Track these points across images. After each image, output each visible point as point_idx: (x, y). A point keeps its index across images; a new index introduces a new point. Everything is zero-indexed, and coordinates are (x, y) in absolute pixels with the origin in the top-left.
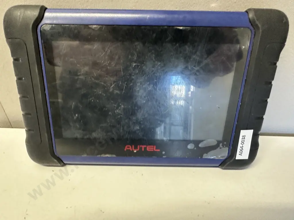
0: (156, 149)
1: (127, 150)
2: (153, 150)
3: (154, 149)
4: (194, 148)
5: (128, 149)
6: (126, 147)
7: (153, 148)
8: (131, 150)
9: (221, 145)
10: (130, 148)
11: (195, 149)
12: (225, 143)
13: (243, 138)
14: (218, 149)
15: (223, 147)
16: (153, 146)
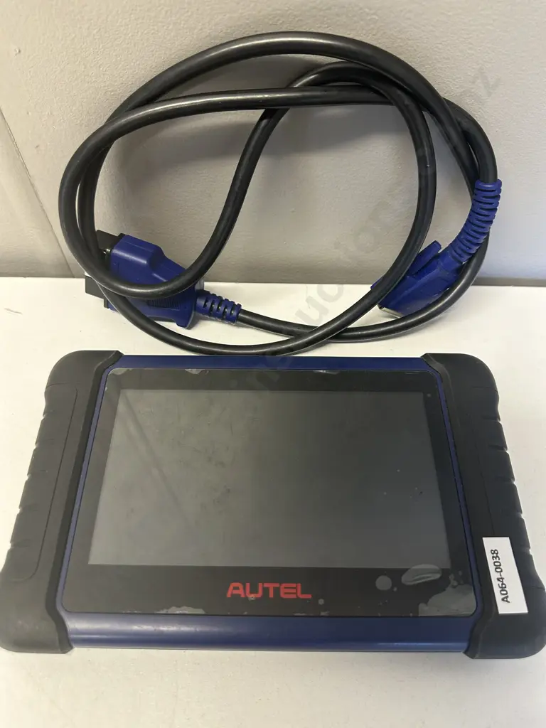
0: (302, 593)
1: (232, 595)
2: (294, 596)
3: (296, 593)
4: (392, 588)
5: (236, 592)
6: (231, 587)
7: (294, 591)
8: (243, 596)
9: (451, 577)
10: (241, 592)
11: (395, 589)
12: (460, 573)
13: (495, 555)
14: (449, 589)
15: (459, 584)
16: (294, 585)
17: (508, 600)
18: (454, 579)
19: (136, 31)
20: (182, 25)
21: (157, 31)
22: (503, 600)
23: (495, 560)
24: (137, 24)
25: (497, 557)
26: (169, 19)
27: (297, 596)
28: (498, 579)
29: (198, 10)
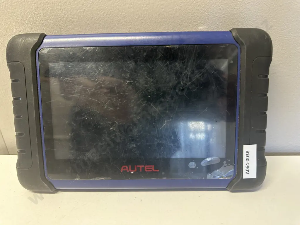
0: (155, 169)
2: (151, 171)
5: (124, 170)
6: (123, 168)
7: (151, 168)
8: (128, 171)
10: (127, 169)
11: (197, 168)
12: (229, 160)
13: (247, 153)
14: (222, 168)
15: (228, 165)
16: (151, 166)
17: (249, 173)
18: (226, 163)
19: (38, 20)
20: (58, 16)
21: (47, 19)
22: (246, 173)
23: (247, 156)
24: (38, 16)
25: (249, 154)
26: (52, 14)
27: (152, 171)
28: (246, 164)
29: (65, 8)
